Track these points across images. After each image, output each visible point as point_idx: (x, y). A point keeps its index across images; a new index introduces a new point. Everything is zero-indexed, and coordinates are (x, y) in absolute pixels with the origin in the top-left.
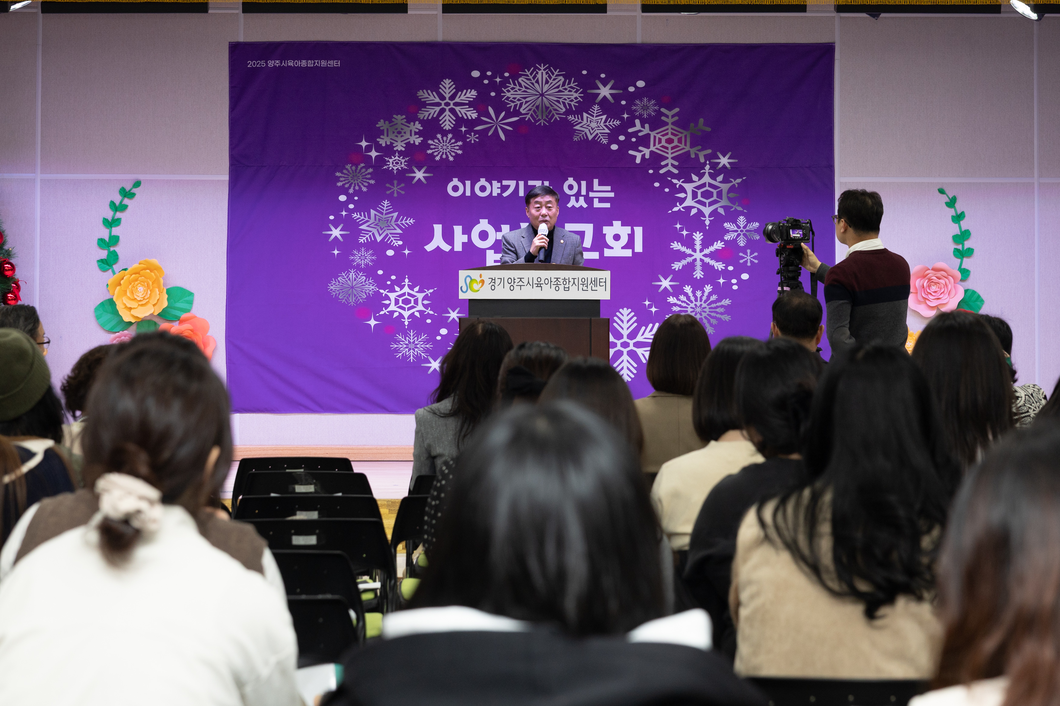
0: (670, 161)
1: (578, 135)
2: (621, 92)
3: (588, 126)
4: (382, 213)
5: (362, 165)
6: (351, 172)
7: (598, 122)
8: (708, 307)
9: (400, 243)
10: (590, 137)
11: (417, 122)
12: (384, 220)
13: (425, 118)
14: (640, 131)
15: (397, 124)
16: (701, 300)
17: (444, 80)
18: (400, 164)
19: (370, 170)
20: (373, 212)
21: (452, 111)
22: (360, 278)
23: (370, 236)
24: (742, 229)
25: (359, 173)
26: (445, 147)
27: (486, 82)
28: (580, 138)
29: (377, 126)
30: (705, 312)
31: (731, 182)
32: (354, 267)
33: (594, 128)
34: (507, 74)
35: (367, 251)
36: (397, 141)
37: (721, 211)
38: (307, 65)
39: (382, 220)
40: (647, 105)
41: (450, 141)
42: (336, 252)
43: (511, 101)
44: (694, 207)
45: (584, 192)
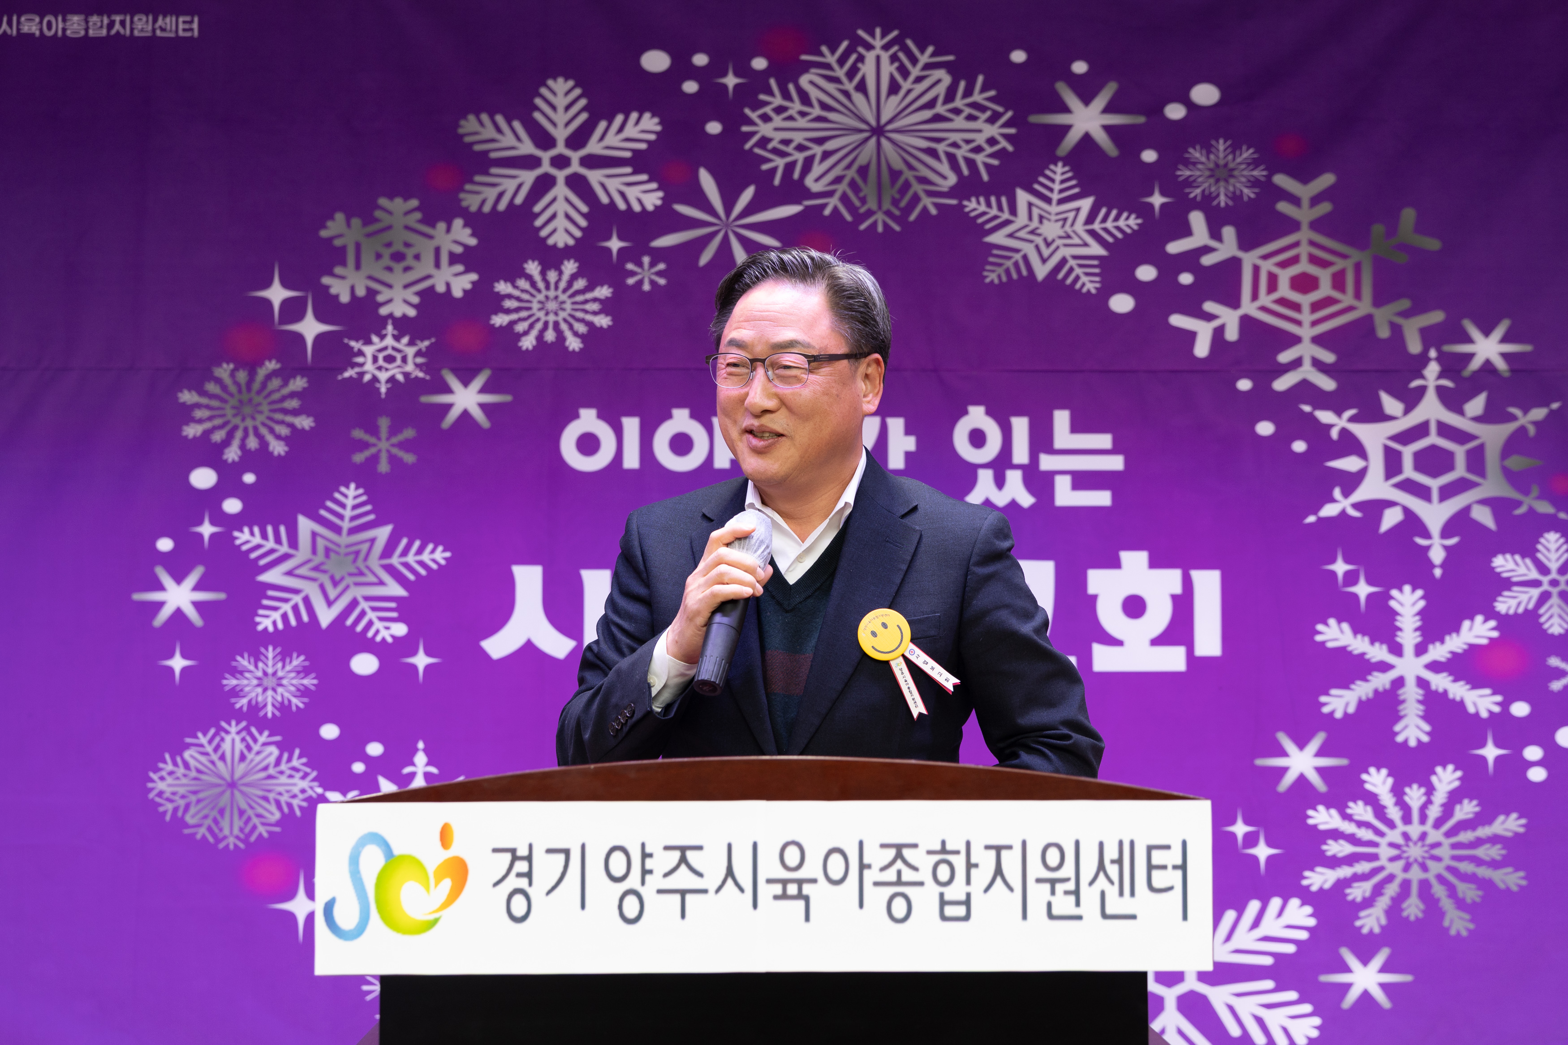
0: (1306, 350)
1: (1000, 265)
2: (1141, 120)
3: (1032, 232)
4: (337, 530)
5: (271, 365)
6: (233, 389)
7: (1065, 220)
8: (1447, 842)
9: (400, 629)
10: (1041, 272)
11: (458, 223)
12: (343, 551)
13: (487, 209)
14: (1206, 250)
15: (389, 228)
16: (1423, 819)
17: (550, 82)
18: (399, 362)
19: (299, 383)
20: (305, 525)
21: (577, 184)
22: (258, 753)
23: (295, 608)
24: (1554, 575)
25: (259, 392)
26: (552, 306)
27: (690, 87)
28: (1007, 271)
29: (324, 234)
30: (1438, 859)
31: (1513, 418)
32: (239, 716)
33: (1053, 241)
34: (759, 64)
35: (284, 656)
36: (390, 286)
37: (1484, 516)
38: (87, 30)
39: (337, 553)
40: (1226, 165)
41: (570, 284)
42: (178, 663)
43: (775, 151)
44: (1391, 504)
45: (1021, 454)
